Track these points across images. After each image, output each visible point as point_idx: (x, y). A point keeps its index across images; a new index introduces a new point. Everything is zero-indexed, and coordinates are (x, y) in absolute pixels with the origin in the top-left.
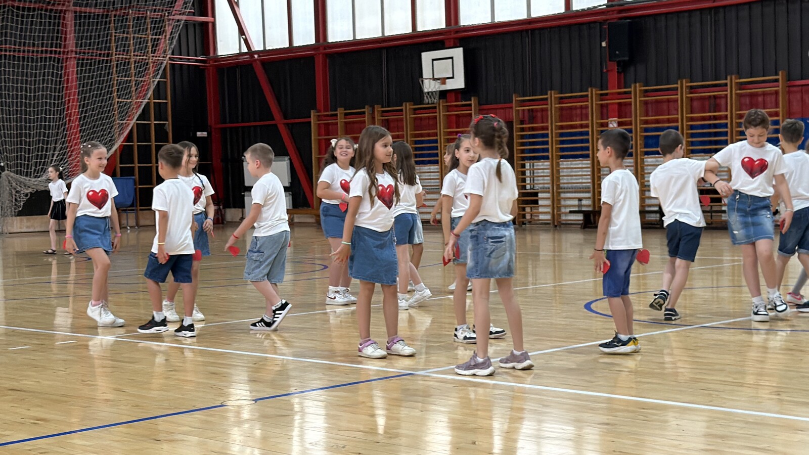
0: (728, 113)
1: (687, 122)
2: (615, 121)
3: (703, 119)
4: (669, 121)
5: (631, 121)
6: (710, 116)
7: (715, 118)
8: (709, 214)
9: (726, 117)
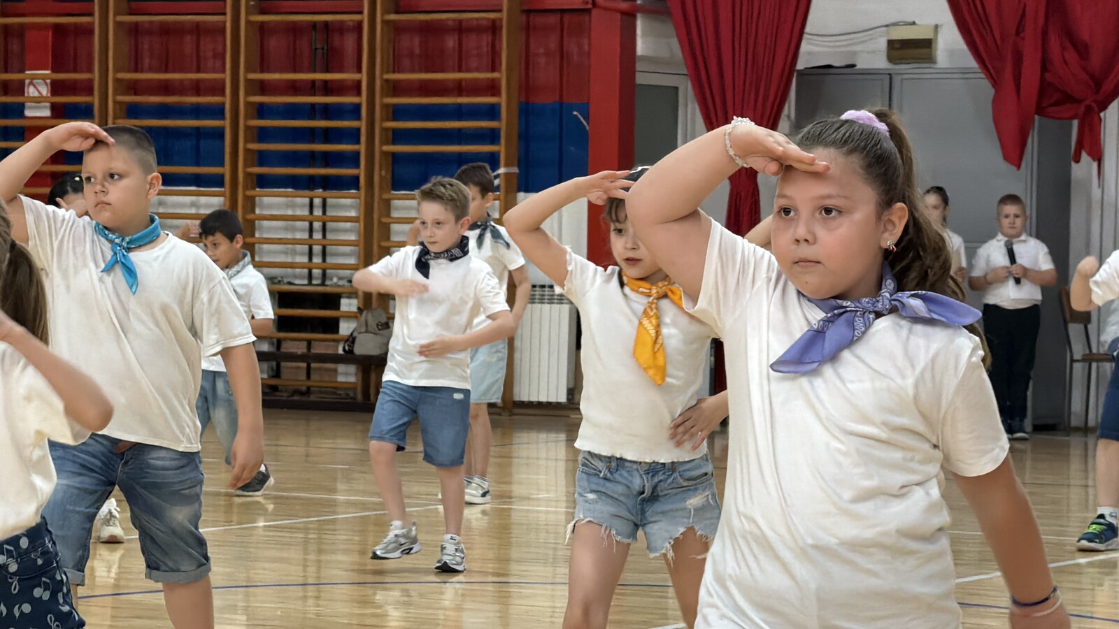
0: (364, 77)
1: (247, 94)
2: (44, 78)
3: (294, 88)
4: (197, 88)
5: (91, 81)
6: (313, 82)
7: (328, 88)
8: (304, 365)
9: (356, 88)
